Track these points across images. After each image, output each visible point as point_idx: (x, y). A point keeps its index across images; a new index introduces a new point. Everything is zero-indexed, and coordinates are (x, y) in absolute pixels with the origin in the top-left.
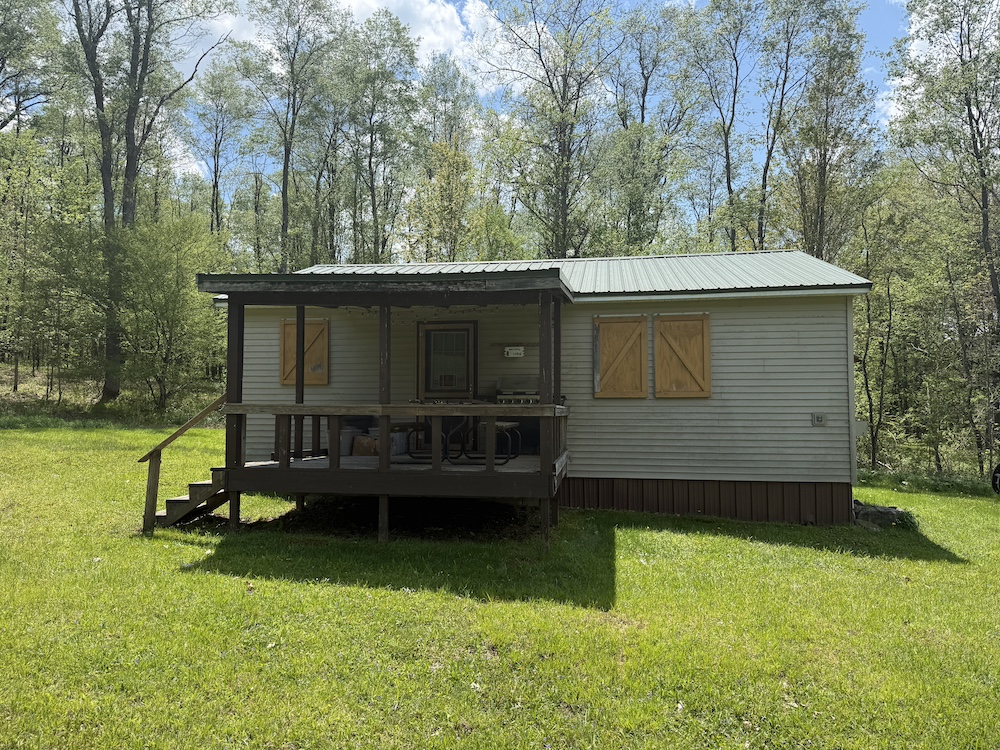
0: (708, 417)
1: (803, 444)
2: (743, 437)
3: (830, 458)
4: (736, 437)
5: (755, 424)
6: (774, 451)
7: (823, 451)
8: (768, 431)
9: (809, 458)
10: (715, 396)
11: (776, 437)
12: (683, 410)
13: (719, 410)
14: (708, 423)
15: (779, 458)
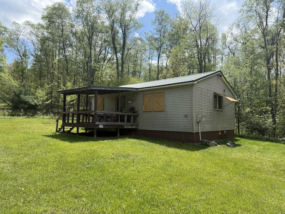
0: (164, 115)
1: (182, 122)
2: (170, 120)
3: (188, 126)
4: (169, 120)
5: (173, 117)
6: (176, 124)
7: (187, 124)
8: (175, 119)
9: (183, 126)
10: (165, 111)
11: (177, 120)
12: (159, 114)
13: (166, 114)
14: (164, 117)
15: (177, 126)
